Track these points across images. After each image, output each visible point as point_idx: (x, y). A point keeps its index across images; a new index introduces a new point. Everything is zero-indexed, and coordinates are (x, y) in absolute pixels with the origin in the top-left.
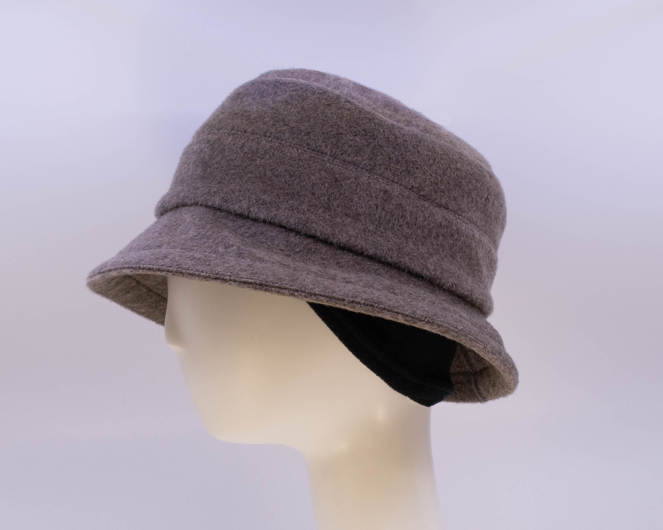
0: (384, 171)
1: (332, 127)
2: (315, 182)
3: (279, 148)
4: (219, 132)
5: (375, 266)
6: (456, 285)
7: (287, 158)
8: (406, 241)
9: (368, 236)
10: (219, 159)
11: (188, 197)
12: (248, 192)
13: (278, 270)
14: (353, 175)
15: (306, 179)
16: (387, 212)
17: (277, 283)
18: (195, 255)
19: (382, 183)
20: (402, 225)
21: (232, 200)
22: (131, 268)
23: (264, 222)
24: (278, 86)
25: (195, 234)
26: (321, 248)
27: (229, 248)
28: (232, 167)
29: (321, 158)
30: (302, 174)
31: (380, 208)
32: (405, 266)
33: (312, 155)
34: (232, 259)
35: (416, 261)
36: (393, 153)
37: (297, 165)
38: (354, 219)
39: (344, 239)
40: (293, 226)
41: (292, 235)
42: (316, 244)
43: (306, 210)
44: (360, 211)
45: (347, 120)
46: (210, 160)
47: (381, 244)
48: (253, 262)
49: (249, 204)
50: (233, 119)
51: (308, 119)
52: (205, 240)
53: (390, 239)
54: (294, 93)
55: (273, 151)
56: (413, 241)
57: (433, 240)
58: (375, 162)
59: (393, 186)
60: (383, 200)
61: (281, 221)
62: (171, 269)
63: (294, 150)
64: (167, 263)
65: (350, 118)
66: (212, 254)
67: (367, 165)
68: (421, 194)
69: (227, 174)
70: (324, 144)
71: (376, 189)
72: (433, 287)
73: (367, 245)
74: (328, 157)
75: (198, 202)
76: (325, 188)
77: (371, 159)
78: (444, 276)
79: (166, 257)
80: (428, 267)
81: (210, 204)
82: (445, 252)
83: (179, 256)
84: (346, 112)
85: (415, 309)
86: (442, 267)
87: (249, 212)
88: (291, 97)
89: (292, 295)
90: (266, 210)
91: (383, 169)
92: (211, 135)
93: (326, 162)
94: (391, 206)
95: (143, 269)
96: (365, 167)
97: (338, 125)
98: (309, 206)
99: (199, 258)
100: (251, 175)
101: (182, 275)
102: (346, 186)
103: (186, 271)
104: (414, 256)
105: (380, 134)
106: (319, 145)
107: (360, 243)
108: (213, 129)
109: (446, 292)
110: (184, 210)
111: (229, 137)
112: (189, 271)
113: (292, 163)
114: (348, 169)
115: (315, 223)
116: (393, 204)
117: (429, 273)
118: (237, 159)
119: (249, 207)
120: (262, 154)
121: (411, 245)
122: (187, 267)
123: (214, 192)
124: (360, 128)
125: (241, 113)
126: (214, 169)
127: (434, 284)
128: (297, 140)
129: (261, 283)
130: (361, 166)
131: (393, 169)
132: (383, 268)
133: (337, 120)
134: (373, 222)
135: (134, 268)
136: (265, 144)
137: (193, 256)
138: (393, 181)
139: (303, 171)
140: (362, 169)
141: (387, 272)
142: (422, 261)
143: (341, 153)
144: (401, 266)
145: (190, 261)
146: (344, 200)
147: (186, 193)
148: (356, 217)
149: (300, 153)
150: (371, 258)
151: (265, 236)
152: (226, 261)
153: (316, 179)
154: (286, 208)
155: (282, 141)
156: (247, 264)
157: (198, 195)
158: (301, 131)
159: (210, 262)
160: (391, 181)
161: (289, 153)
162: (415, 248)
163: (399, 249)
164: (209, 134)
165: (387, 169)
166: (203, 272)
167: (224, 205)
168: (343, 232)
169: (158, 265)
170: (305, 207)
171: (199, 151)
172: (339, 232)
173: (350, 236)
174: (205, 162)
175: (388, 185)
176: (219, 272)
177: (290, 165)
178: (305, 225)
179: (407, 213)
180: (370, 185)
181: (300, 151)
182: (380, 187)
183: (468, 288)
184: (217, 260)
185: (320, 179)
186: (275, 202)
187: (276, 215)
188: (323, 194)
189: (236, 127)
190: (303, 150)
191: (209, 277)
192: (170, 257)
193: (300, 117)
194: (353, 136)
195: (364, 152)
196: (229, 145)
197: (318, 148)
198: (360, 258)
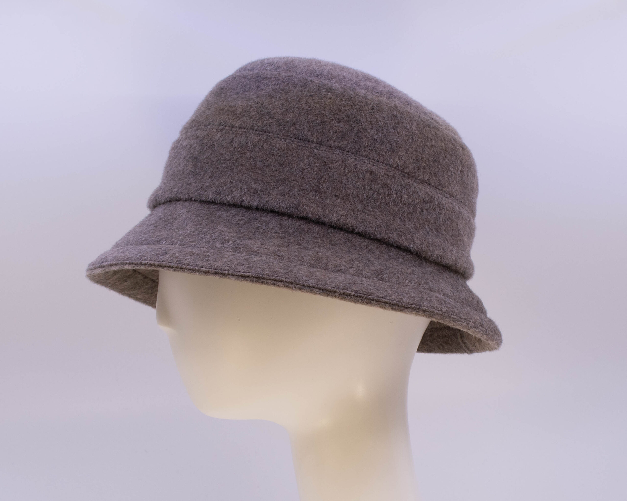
0: (369, 153)
1: (316, 116)
2: (304, 168)
3: (267, 140)
4: (207, 128)
5: (366, 243)
6: (441, 256)
7: (276, 149)
8: (393, 218)
9: (357, 215)
10: (209, 154)
11: (181, 193)
12: (239, 183)
13: (273, 263)
14: (340, 158)
15: (296, 166)
16: (374, 192)
17: (273, 276)
18: (194, 251)
19: (368, 164)
20: (388, 203)
21: (224, 192)
22: (133, 264)
23: (257, 209)
24: (260, 80)
25: (193, 230)
26: (313, 228)
27: (225, 243)
28: (223, 161)
29: (308, 146)
30: (291, 162)
31: (367, 188)
32: (394, 241)
33: (300, 144)
34: (229, 254)
35: (403, 236)
36: (376, 134)
37: (286, 155)
38: (343, 199)
39: (334, 219)
40: (285, 210)
41: (285, 218)
42: (308, 224)
43: (296, 194)
44: (349, 191)
45: (331, 107)
46: (200, 155)
47: (370, 222)
48: (249, 256)
49: (241, 194)
50: (219, 115)
51: (293, 110)
52: (203, 236)
53: (378, 217)
54: (276, 87)
55: (262, 144)
56: (400, 217)
57: (418, 215)
58: (359, 145)
59: (379, 166)
60: (369, 180)
61: (274, 207)
62: (172, 265)
63: (282, 141)
64: (167, 259)
65: (333, 106)
66: (210, 249)
67: (352, 148)
68: (406, 171)
69: (217, 168)
70: (310, 133)
71: (363, 170)
72: (420, 260)
73: (357, 223)
74: (314, 144)
75: (192, 198)
76: (314, 172)
77: (356, 142)
78: (430, 249)
79: (166, 253)
80: (415, 241)
81: (203, 199)
82: (430, 226)
83: (178, 252)
84: (328, 100)
85: (401, 297)
86: (428, 241)
87: (242, 201)
88: (274, 90)
89: (287, 287)
90: (258, 198)
91: (368, 150)
92: (199, 130)
93: (313, 149)
94: (378, 186)
95: (145, 265)
96: (351, 150)
97: (322, 114)
98: (299, 191)
99: (198, 254)
100: (241, 168)
101: (183, 270)
102: (334, 168)
103: (186, 266)
104: (401, 231)
105: (363, 118)
106: (305, 134)
107: (350, 221)
108: (201, 125)
109: (432, 263)
110: (179, 205)
111: (218, 133)
112: (189, 266)
113: (281, 153)
114: (334, 154)
115: (306, 206)
116: (379, 184)
117: (416, 247)
118: (227, 153)
119: (241, 196)
120: (252, 148)
121: (398, 222)
122: (187, 263)
123: (207, 187)
124: (343, 114)
125: (226, 109)
126: (204, 164)
127: (421, 257)
128: (283, 131)
129: (257, 276)
130: (347, 150)
131: (378, 150)
132: (372, 244)
133: (321, 110)
134: (361, 202)
135: (135, 264)
136: (254, 137)
137: (192, 252)
138: (378, 162)
139: (292, 160)
140: (348, 152)
141: (377, 247)
142: (409, 236)
143: (327, 139)
144: (390, 241)
145: (189, 257)
146: (334, 182)
147: (180, 188)
148: (346, 198)
149: (288, 143)
150: (361, 235)
151: (260, 221)
152: (223, 256)
153: (305, 165)
154: (277, 194)
155: (270, 133)
156: (243, 258)
157: (192, 191)
158: (287, 122)
159: (209, 258)
160: (376, 161)
161: (277, 144)
162: (401, 225)
163: (387, 226)
164: (197, 130)
165: (372, 150)
166: (202, 268)
167: (217, 198)
168: (333, 212)
169: (159, 261)
170: (295, 191)
171: (188, 146)
172: (330, 212)
173: (340, 215)
174: (195, 157)
175: (373, 165)
176: (217, 266)
177: (280, 155)
178: (296, 208)
179: (392, 191)
180: (357, 166)
181: (287, 141)
182: (366, 168)
183: (452, 259)
184: (215, 256)
185: (309, 165)
186: (266, 189)
187: (268, 201)
188: (312, 178)
189: (224, 123)
190: (290, 140)
191: (208, 272)
192: (171, 253)
193: (285, 109)
194: (337, 123)
195: (349, 136)
196: (218, 141)
197: (305, 137)
198: (351, 235)
